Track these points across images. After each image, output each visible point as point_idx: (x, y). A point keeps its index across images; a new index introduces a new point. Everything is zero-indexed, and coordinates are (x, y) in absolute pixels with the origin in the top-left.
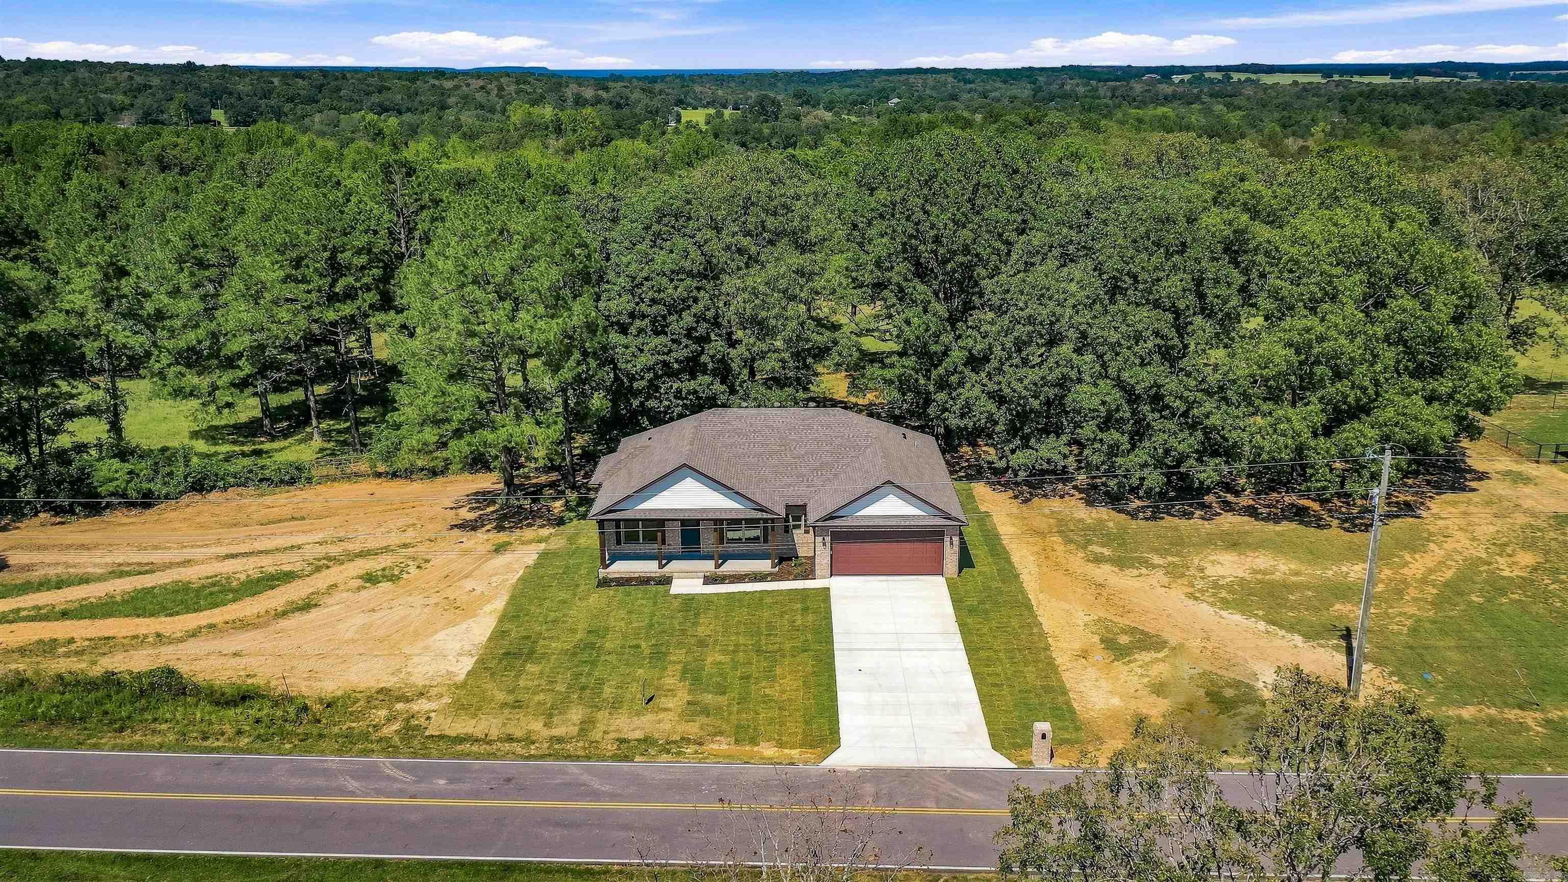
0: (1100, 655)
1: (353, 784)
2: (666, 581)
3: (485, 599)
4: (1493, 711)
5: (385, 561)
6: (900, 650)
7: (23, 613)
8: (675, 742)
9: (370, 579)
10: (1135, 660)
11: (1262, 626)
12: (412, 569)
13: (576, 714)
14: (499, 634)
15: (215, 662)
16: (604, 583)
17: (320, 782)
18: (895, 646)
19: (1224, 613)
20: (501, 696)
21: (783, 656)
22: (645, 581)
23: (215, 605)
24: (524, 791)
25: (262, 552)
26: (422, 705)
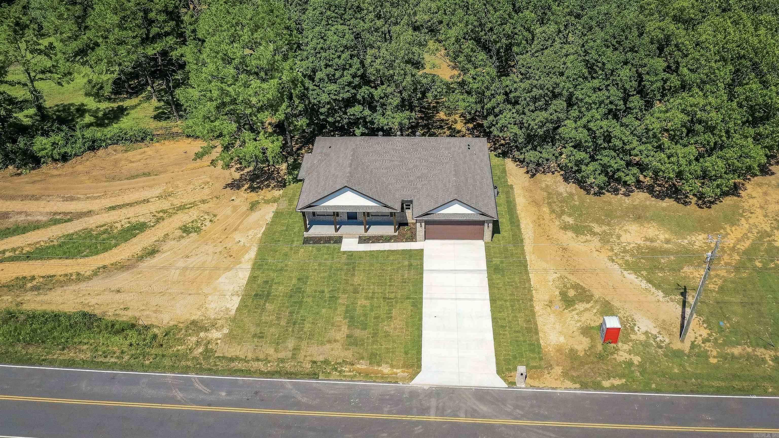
0: (558, 305)
1: (179, 395)
2: (339, 240)
3: (245, 249)
4: (750, 350)
5: (194, 214)
6: (456, 299)
7: (7, 254)
8: (340, 363)
9: (186, 230)
10: (576, 309)
11: (644, 284)
12: (208, 223)
13: (291, 343)
14: (253, 279)
15: (107, 297)
16: (307, 241)
17: (163, 393)
18: (454, 296)
19: (625, 273)
20: (253, 329)
21: (396, 302)
22: (328, 240)
23: (105, 250)
24: (264, 403)
25: (128, 204)
26: (215, 334)
